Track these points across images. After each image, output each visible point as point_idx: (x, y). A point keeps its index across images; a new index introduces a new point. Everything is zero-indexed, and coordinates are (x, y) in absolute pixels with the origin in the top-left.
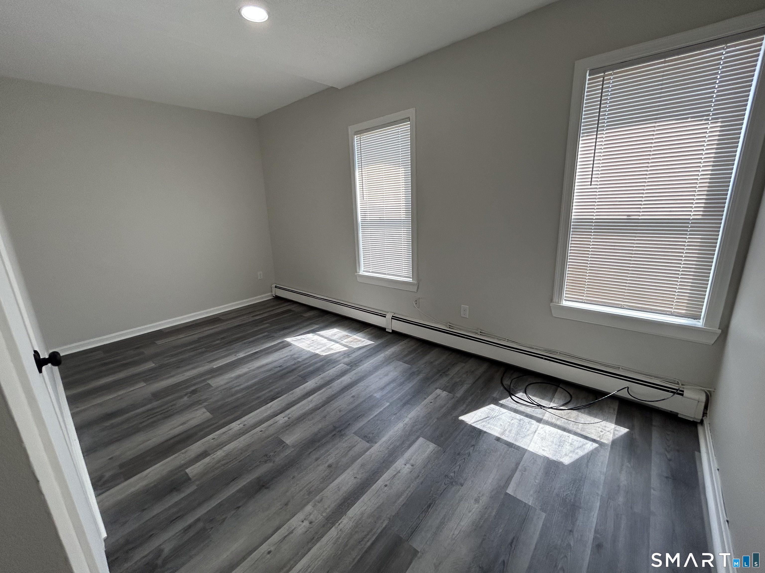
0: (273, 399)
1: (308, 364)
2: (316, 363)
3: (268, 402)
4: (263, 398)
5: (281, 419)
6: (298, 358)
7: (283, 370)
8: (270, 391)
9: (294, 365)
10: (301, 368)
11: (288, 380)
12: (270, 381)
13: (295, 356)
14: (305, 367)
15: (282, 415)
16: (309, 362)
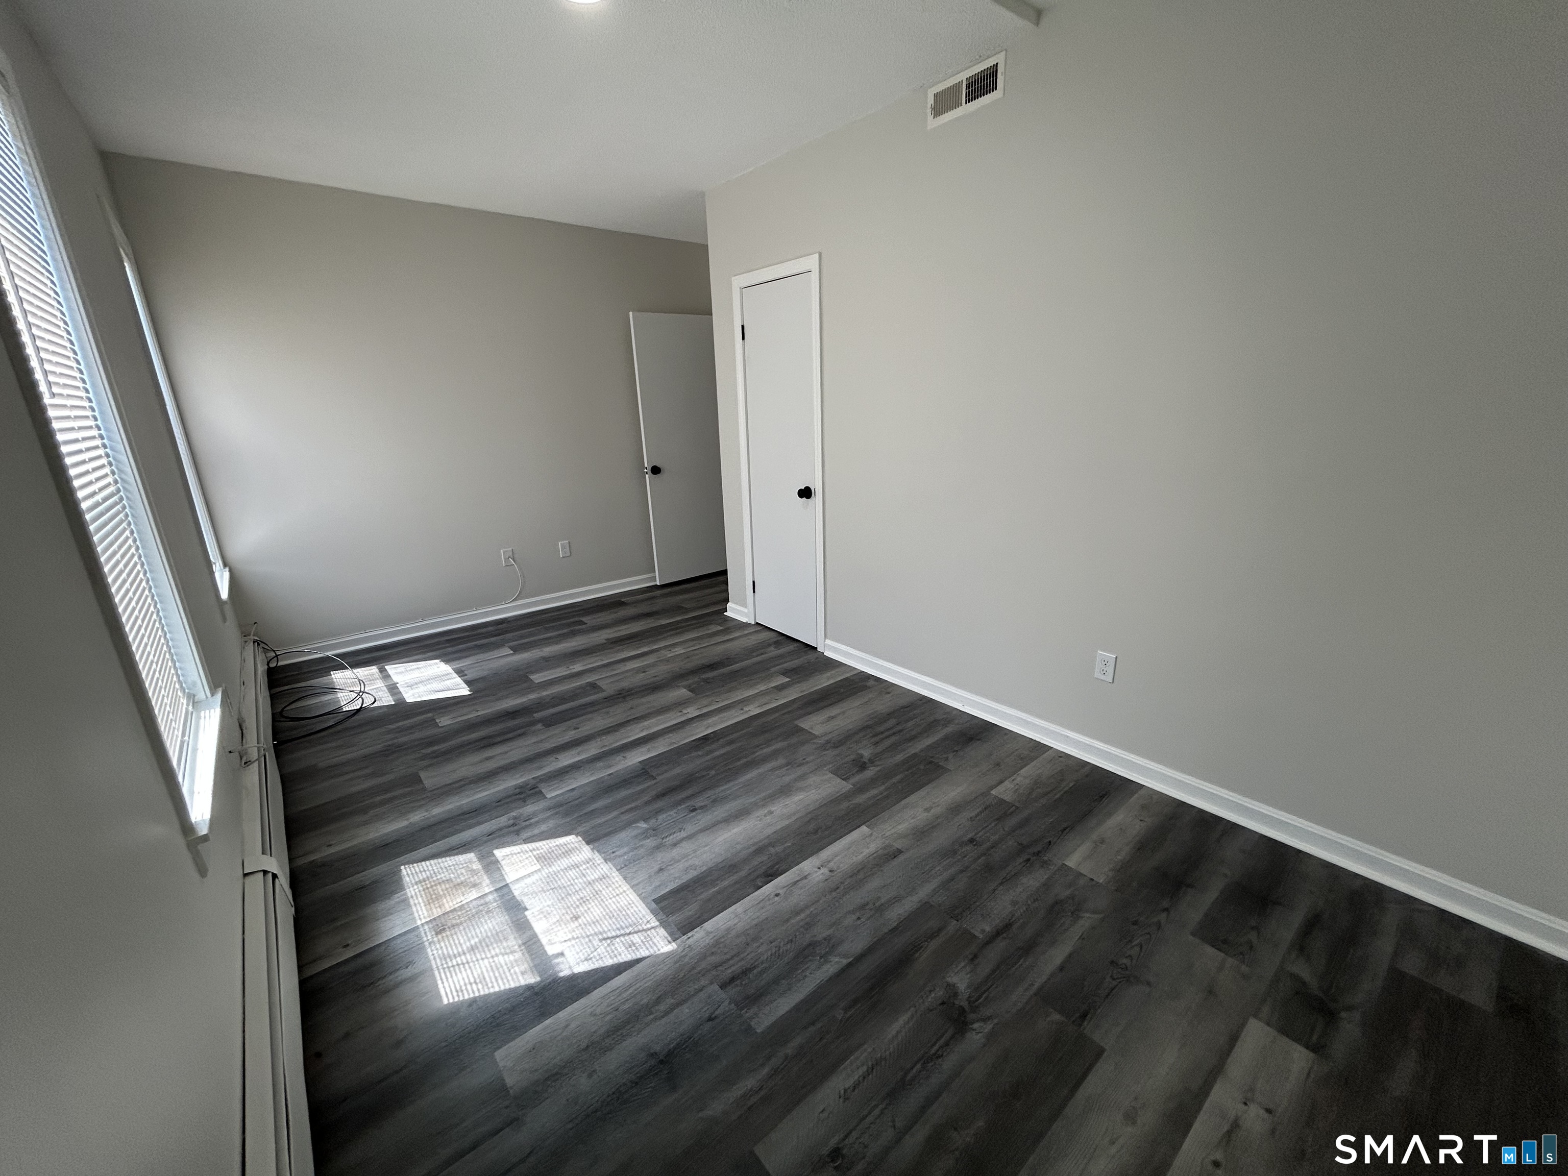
0: (705, 738)
1: (623, 810)
2: (608, 809)
3: (712, 735)
4: (722, 741)
5: (692, 712)
6: (645, 835)
7: (689, 798)
8: (711, 752)
9: (660, 811)
10: (646, 799)
11: (678, 770)
12: (713, 772)
13: (650, 843)
14: (633, 801)
15: (690, 716)
16: (622, 813)
